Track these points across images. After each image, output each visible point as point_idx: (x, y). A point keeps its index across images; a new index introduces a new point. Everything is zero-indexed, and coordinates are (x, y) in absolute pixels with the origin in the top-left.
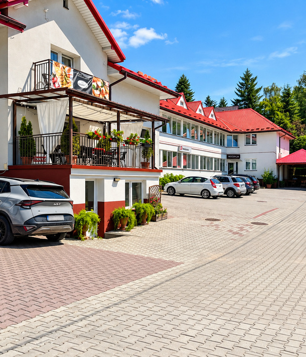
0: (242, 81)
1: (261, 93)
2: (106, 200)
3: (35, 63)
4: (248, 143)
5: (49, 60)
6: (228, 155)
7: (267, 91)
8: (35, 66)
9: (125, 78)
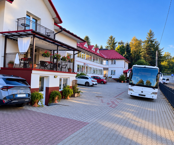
0: (109, 39)
1: (117, 44)
2: (50, 87)
3: (18, 19)
4: (112, 64)
5: (25, 18)
6: (104, 68)
7: (119, 43)
8: (18, 20)
9: (62, 31)
